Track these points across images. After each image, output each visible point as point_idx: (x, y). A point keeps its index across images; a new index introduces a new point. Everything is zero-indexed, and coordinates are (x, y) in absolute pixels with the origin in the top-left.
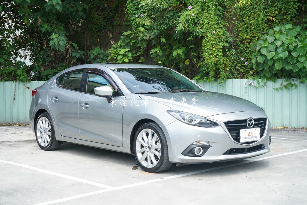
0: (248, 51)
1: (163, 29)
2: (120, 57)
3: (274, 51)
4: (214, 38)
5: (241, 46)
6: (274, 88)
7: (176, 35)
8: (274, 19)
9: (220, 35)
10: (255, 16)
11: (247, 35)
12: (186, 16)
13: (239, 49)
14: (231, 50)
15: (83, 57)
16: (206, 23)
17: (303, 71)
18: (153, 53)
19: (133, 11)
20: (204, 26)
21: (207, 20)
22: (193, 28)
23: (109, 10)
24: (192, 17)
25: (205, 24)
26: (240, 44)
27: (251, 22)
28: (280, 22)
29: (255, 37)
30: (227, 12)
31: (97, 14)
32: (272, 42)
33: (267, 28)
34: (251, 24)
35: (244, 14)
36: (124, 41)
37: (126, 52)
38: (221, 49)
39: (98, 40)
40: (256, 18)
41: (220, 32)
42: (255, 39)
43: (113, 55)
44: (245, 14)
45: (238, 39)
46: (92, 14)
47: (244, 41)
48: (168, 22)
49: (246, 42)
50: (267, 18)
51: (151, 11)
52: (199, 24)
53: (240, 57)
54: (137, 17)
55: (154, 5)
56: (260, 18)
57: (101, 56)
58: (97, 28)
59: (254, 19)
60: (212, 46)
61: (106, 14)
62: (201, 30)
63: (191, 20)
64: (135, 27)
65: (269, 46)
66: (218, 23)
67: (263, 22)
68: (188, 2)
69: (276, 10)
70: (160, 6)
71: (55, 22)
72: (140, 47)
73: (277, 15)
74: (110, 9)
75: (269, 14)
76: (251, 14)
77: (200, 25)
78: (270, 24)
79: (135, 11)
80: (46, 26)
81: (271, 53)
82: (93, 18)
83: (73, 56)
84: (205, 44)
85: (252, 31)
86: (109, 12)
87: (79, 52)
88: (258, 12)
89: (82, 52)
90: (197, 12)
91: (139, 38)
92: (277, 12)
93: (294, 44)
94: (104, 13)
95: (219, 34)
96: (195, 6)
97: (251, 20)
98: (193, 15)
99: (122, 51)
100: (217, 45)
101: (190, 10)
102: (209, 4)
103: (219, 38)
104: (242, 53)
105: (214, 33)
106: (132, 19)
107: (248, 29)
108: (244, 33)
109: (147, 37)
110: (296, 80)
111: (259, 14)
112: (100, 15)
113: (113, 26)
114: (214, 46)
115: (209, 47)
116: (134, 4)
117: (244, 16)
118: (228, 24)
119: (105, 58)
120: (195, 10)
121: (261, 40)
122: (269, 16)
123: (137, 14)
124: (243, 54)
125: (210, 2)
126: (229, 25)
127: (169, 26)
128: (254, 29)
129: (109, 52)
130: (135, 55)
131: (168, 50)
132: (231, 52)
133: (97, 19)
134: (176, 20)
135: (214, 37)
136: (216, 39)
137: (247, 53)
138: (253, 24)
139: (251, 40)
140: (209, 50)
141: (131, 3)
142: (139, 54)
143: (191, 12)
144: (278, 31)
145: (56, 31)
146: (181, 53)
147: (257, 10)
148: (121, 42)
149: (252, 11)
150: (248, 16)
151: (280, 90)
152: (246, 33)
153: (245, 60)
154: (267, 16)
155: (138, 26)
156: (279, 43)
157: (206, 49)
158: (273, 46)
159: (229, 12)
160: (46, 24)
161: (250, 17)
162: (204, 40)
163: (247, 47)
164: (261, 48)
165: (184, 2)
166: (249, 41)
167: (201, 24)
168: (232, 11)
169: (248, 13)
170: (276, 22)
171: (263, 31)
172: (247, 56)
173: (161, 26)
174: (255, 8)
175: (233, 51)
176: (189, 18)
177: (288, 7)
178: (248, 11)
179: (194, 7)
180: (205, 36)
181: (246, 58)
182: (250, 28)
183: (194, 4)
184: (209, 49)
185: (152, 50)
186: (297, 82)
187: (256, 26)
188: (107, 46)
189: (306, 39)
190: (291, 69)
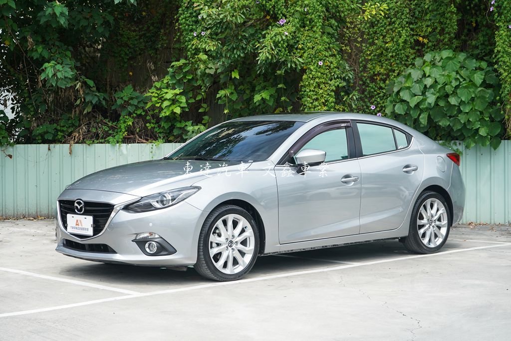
0: (382, 94)
1: (236, 56)
2: (166, 103)
3: (421, 94)
4: (321, 73)
5: (371, 86)
7: (260, 68)
8: (426, 41)
9: (332, 67)
10: (394, 35)
11: (380, 67)
12: (275, 35)
13: (367, 91)
14: (351, 93)
15: (104, 103)
16: (309, 48)
17: (468, 127)
18: (222, 96)
19: (189, 25)
20: (305, 52)
21: (310, 42)
22: (287, 55)
23: (150, 22)
24: (284, 38)
25: (306, 49)
26: (369, 82)
27: (387, 45)
28: (434, 45)
29: (394, 71)
30: (348, 28)
31: (129, 29)
32: (418, 80)
33: (413, 57)
34: (387, 49)
35: (375, 33)
36: (173, 77)
37: (178, 94)
38: (332, 91)
39: (131, 73)
40: (395, 40)
41: (331, 63)
42: (394, 74)
43: (154, 99)
44: (378, 32)
45: (365, 75)
46: (121, 29)
47: (375, 78)
48: (246, 45)
49: (379, 79)
50: (414, 40)
51: (217, 27)
52: (297, 49)
53: (369, 104)
54: (195, 35)
55: (221, 16)
56: (401, 39)
57: (135, 102)
58: (128, 52)
59: (392, 40)
60: (319, 86)
61: (145, 28)
62: (300, 60)
63: (282, 42)
64: (193, 52)
65: (413, 86)
66: (329, 48)
67: (407, 46)
68: (279, 12)
69: (428, 26)
70: (231, 19)
71: (57, 43)
72: (200, 87)
73: (430, 33)
74: (152, 21)
75: (416, 32)
76: (387, 32)
77: (299, 51)
78: (419, 49)
79: (192, 25)
80: (40, 49)
81: (416, 97)
82: (122, 35)
83: (87, 101)
84: (307, 83)
85: (389, 61)
86: (150, 25)
87: (96, 95)
88: (399, 30)
89: (101, 95)
90: (294, 29)
91: (199, 72)
92: (429, 29)
93: (454, 84)
94: (141, 27)
95: (330, 67)
96: (291, 19)
97: (387, 43)
98: (287, 34)
99: (170, 94)
100: (326, 85)
101: (283, 25)
102: (313, 16)
103: (331, 73)
104: (372, 97)
105: (322, 64)
106: (187, 39)
107: (382, 57)
108: (375, 63)
109: (212, 70)
110: (460, 144)
111: (399, 32)
112: (134, 31)
113: (157, 50)
114: (322, 86)
115: (312, 89)
116: (190, 13)
117: (376, 35)
118: (348, 48)
119: (141, 105)
120: (291, 26)
121: (402, 76)
122: (417, 35)
123: (196, 31)
124: (374, 99)
125: (315, 13)
126: (350, 51)
127: (247, 51)
128: (392, 56)
129: (149, 94)
130: (192, 101)
131: (248, 92)
132: (351, 96)
133: (128, 38)
134: (259, 43)
135: (322, 71)
136: (324, 74)
137: (380, 97)
138: (391, 49)
139: (388, 76)
140: (312, 93)
141: (186, 13)
142: (199, 98)
143: (284, 30)
144: (429, 61)
145: (58, 58)
146: (268, 98)
147: (396, 26)
148: (169, 78)
149: (388, 28)
150: (382, 35)
152: (378, 63)
153: (378, 109)
154: (413, 35)
155: (197, 51)
156: (429, 82)
157: (308, 90)
158: (420, 87)
159: (352, 28)
160: (41, 47)
161: (384, 37)
162: (305, 77)
163: (381, 88)
164: (401, 88)
165: (272, 13)
166: (385, 77)
167: (300, 49)
168: (355, 26)
169: (383, 30)
170: (429, 45)
171: (407, 61)
172: (381, 102)
173: (234, 51)
174: (394, 22)
175: (354, 95)
176: (280, 39)
177: (445, 21)
178: (382, 26)
179: (289, 21)
180: (306, 70)
181: (379, 105)
182: (386, 56)
183: (290, 16)
184: (313, 91)
185: (219, 92)
186: (461, 147)
187: (396, 53)
188: (146, 84)
189: (475, 75)
190: (449, 124)
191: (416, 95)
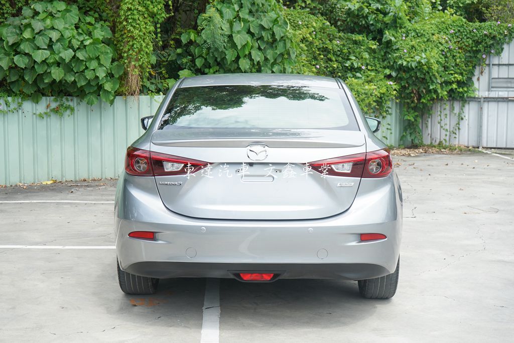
3: (46, 47)
6: (34, 114)
17: (91, 84)
32: (40, 32)
81: (40, 51)
110: (72, 100)
144: (41, 11)
151: (44, 116)
156: (54, 35)
158: (43, 39)
164: (21, 40)
186: (73, 103)
189: (95, 31)
190: (75, 80)
191: (41, 49)
